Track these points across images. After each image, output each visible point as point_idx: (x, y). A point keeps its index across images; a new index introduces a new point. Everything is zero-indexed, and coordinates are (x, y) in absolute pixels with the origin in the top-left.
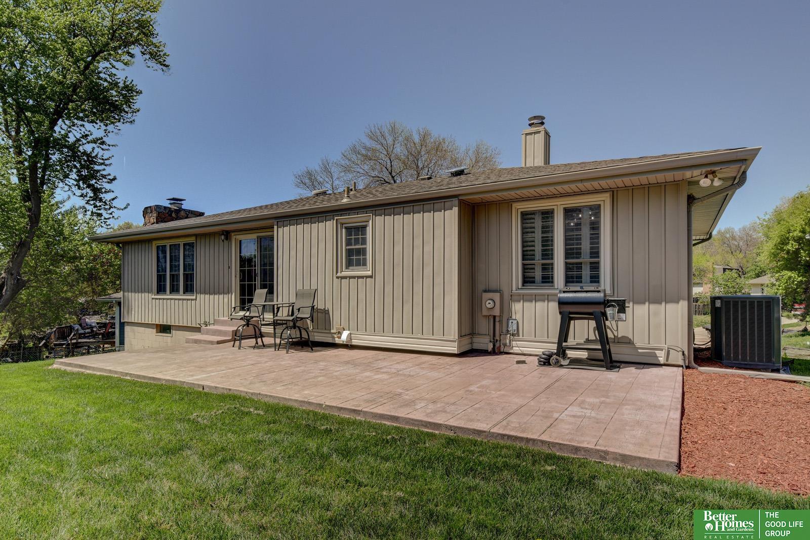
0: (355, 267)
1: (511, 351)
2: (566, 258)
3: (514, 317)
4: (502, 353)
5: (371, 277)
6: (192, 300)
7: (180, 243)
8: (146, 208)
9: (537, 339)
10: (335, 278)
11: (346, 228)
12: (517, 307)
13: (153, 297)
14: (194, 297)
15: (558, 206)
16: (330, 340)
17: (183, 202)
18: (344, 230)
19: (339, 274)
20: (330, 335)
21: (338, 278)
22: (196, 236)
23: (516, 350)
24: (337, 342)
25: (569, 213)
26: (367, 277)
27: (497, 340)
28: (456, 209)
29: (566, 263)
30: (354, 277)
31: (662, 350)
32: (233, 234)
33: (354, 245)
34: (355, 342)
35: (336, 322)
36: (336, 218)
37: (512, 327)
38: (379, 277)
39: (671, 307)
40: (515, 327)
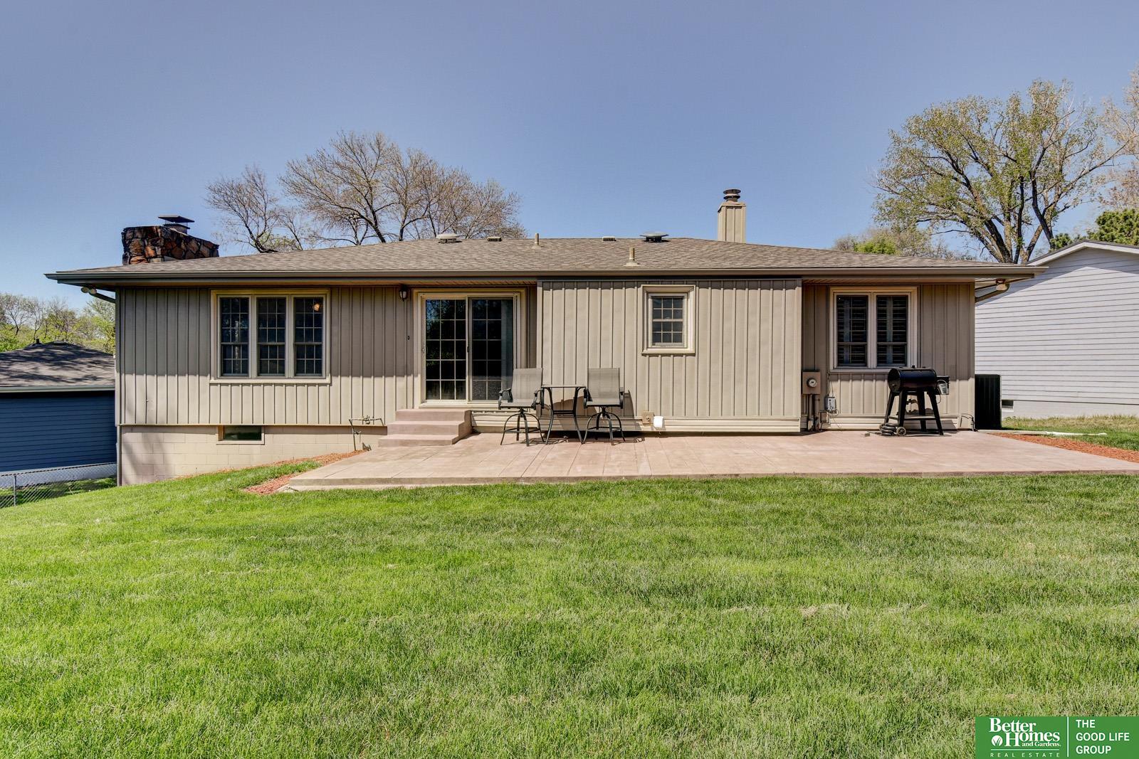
0: (662, 344)
1: (829, 428)
2: (878, 341)
3: (831, 395)
4: (820, 430)
5: (694, 355)
6: (325, 385)
7: (287, 296)
8: (126, 230)
9: (853, 415)
10: (639, 355)
11: (653, 298)
12: (835, 386)
13: (213, 381)
14: (328, 381)
15: (872, 294)
16: (633, 429)
17: (189, 225)
18: (650, 300)
19: (645, 351)
20: (632, 423)
21: (643, 355)
22: (331, 287)
23: (833, 426)
24: (642, 430)
25: (881, 301)
26: (687, 355)
27: (817, 418)
28: (799, 290)
29: (878, 346)
30: (669, 355)
31: (956, 418)
32: (415, 291)
33: (664, 318)
34: (669, 429)
35: (641, 406)
36: (642, 285)
37: (831, 404)
38: (704, 356)
39: (963, 383)
40: (833, 405)
